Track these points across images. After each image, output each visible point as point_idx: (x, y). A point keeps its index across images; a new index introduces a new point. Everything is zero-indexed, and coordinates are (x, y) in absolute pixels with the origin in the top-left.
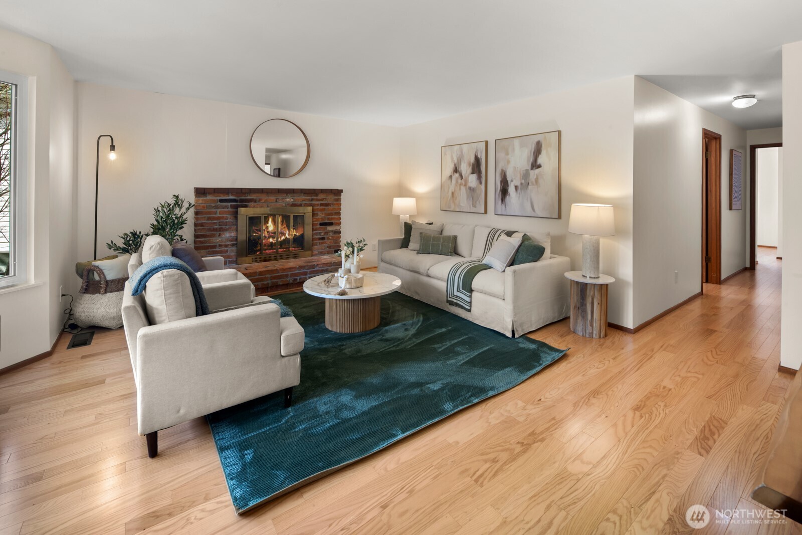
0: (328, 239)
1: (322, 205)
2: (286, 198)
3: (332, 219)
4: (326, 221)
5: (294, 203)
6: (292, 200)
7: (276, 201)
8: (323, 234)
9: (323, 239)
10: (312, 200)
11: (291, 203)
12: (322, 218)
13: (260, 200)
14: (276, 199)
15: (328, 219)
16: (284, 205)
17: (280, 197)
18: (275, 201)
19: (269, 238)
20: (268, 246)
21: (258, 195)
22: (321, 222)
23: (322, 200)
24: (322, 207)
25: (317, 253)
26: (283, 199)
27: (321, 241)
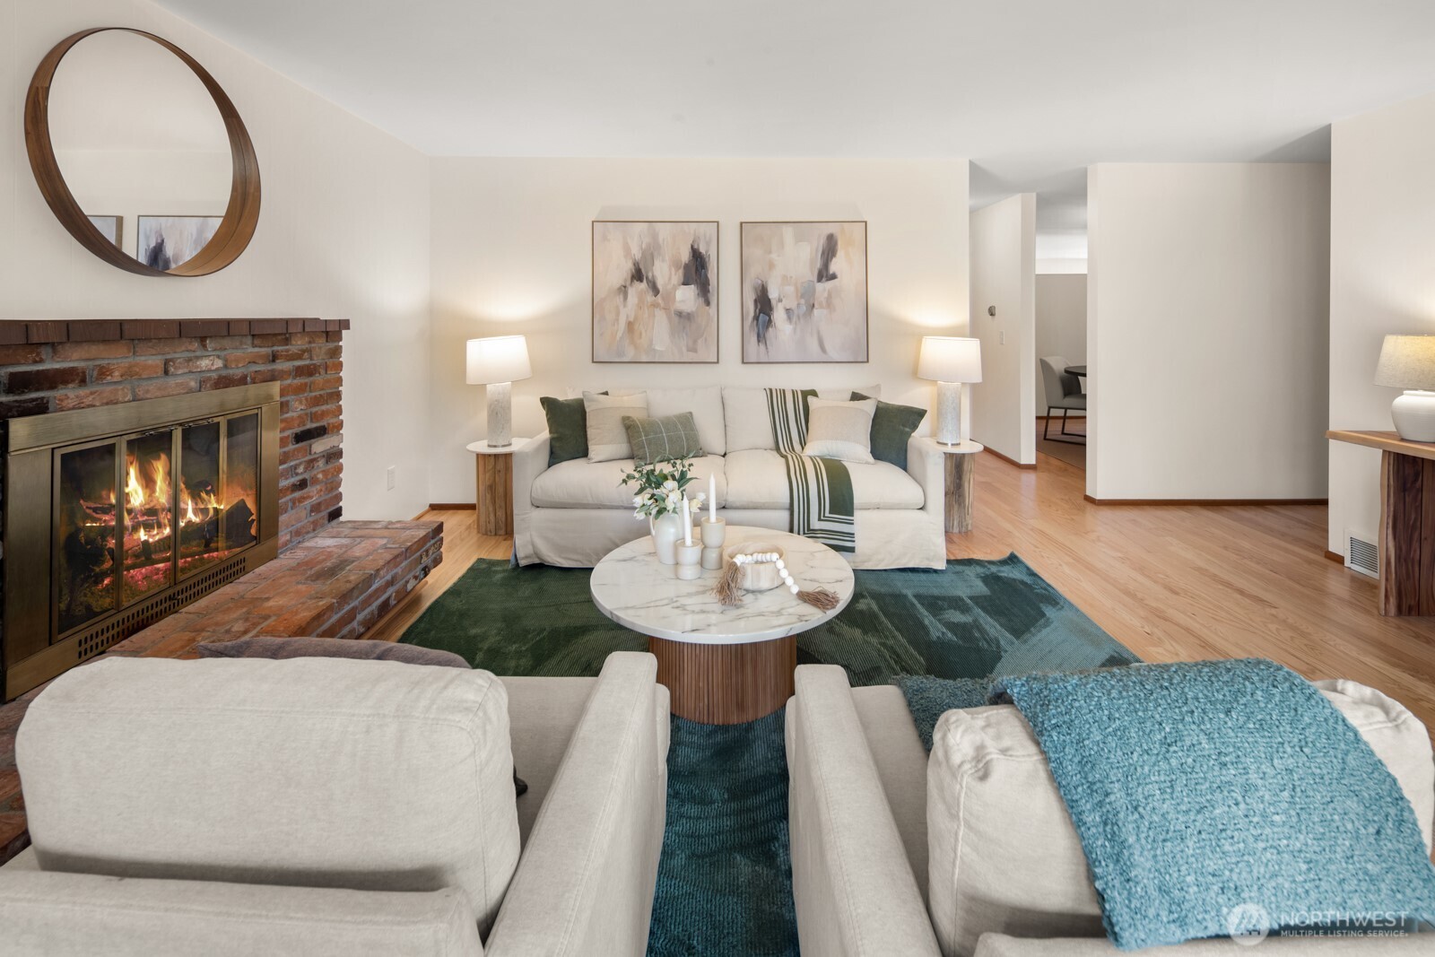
0: (315, 481)
1: (299, 372)
2: (198, 358)
3: (323, 414)
4: (310, 425)
5: (224, 373)
6: (219, 363)
7: (166, 372)
8: (301, 470)
9: (303, 484)
10: (274, 358)
11: (214, 375)
12: (300, 417)
13: (103, 372)
14: (166, 363)
15: (314, 417)
16: (193, 384)
17: (180, 352)
18: (160, 371)
19: (135, 528)
20: (137, 556)
21: (94, 350)
22: (298, 430)
23: (299, 357)
24: (298, 381)
25: (288, 537)
26: (189, 360)
27: (297, 494)
